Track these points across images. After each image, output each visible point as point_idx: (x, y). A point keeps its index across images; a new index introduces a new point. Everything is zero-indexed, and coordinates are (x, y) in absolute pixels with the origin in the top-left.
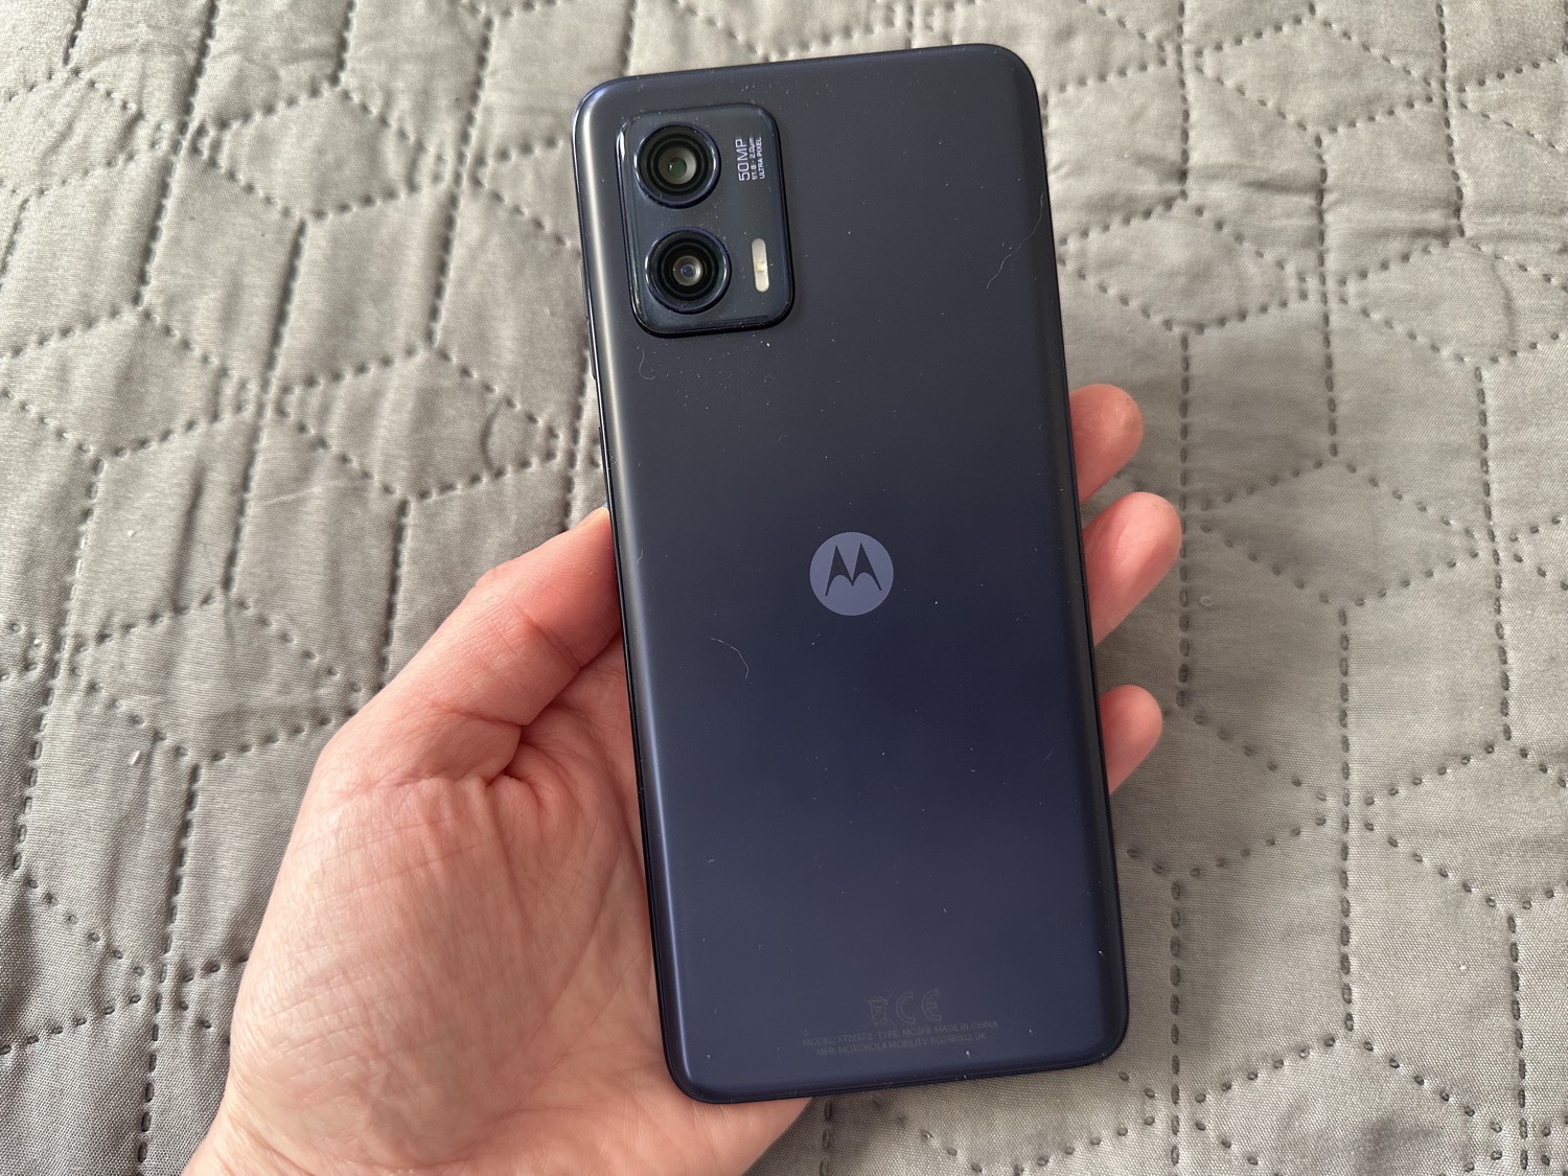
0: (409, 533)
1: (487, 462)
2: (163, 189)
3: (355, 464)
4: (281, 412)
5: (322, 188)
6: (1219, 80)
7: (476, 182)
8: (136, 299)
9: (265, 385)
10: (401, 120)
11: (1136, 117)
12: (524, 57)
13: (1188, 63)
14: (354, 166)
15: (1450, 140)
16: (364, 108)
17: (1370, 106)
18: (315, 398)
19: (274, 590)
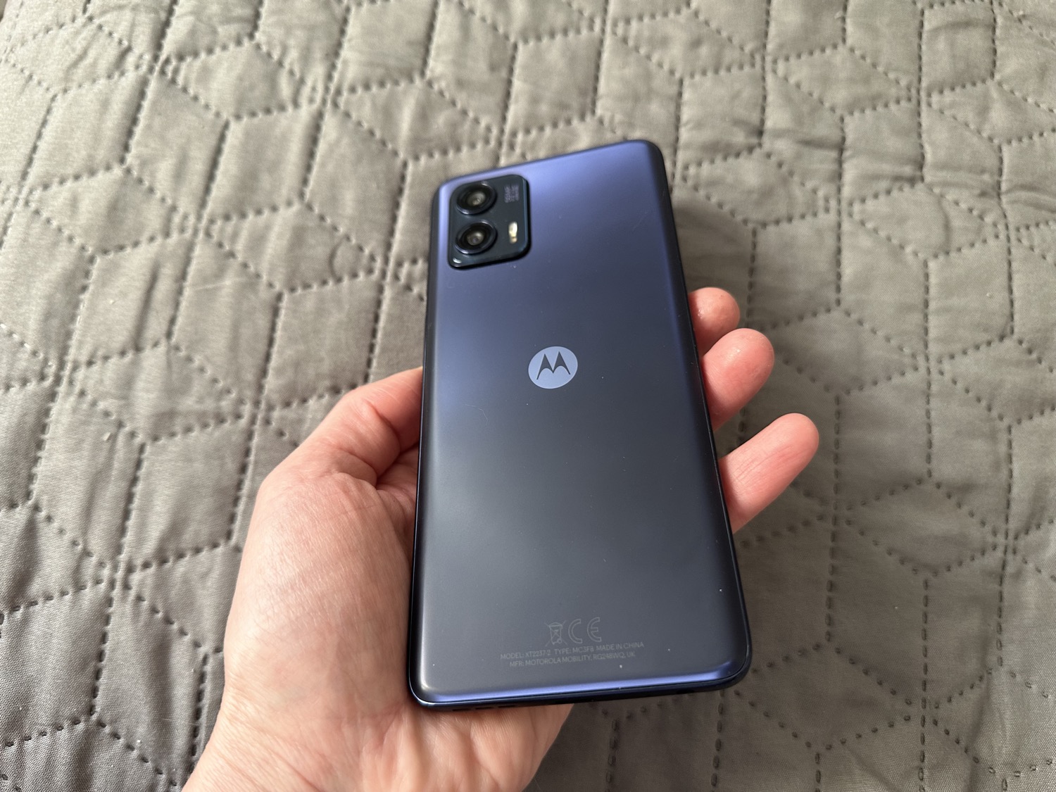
0: (283, 312)
1: (332, 272)
2: (142, 94)
3: (252, 269)
4: (208, 234)
5: (241, 101)
6: (786, 79)
7: (335, 105)
8: (122, 160)
9: (199, 217)
10: (291, 64)
11: (735, 96)
12: (369, 31)
13: (768, 66)
14: (261, 89)
15: (920, 125)
16: (269, 55)
17: (874, 101)
18: (229, 228)
19: (197, 341)
